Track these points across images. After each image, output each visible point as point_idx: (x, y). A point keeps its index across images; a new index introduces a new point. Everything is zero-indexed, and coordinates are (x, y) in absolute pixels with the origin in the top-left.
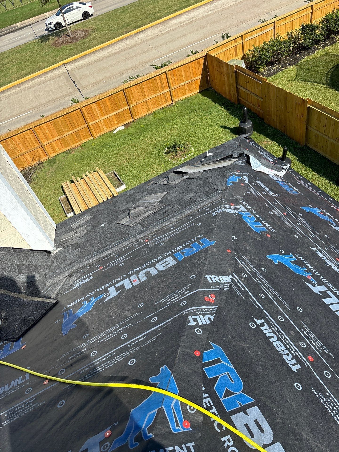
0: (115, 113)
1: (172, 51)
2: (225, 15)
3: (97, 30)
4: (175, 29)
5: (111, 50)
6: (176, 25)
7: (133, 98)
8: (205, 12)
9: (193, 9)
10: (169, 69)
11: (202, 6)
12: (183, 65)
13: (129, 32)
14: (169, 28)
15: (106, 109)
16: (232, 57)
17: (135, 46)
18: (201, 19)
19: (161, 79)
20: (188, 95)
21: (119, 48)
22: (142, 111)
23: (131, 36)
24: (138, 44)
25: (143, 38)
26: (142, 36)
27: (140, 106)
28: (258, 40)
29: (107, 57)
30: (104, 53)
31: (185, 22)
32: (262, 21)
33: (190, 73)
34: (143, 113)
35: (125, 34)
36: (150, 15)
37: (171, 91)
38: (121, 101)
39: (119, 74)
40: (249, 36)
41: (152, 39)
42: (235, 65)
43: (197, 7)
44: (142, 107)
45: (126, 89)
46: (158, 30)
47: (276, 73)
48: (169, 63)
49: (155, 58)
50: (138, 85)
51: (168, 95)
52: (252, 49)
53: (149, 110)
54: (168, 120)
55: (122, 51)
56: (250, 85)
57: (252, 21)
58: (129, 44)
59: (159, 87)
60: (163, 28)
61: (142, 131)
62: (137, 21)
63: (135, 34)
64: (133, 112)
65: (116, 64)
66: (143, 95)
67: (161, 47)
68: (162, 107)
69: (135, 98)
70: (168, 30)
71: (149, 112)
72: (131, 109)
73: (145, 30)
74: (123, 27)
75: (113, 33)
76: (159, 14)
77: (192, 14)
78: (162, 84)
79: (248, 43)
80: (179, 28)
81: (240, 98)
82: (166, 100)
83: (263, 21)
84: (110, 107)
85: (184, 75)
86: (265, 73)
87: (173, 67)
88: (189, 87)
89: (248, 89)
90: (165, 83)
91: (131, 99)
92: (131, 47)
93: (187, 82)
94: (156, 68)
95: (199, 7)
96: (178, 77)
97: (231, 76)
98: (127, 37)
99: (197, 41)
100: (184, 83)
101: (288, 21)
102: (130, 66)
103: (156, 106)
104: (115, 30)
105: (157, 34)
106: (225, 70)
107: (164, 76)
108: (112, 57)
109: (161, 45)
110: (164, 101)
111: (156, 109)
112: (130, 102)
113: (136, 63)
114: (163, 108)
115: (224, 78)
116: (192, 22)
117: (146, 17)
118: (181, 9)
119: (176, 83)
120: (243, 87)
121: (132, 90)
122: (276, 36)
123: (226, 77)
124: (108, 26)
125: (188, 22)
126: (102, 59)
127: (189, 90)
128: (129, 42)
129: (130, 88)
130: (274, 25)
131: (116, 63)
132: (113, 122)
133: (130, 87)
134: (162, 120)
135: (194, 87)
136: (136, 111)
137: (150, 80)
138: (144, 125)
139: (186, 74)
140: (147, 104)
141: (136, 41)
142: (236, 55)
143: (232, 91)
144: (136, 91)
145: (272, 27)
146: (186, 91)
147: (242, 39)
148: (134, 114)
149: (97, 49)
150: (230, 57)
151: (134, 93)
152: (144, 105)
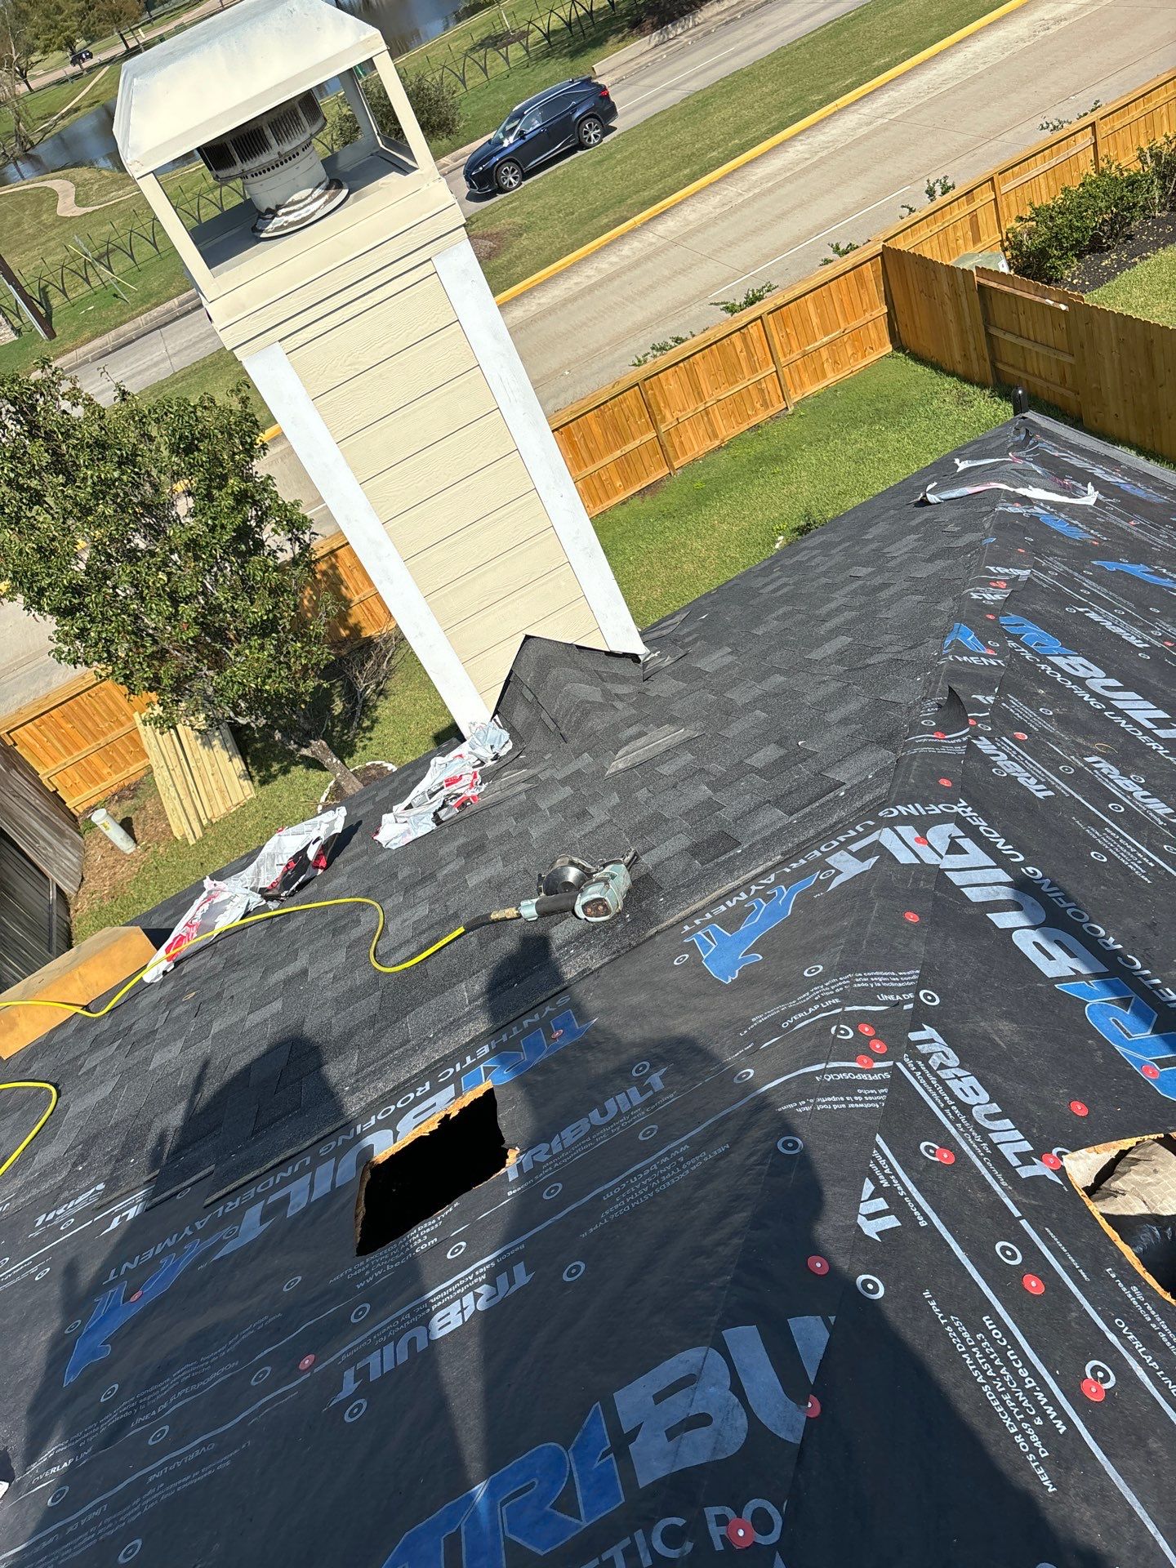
0: (618, 453)
1: (767, 257)
2: (926, 123)
3: (527, 228)
4: (770, 191)
5: (575, 279)
6: (769, 177)
7: (667, 405)
8: (860, 125)
9: (822, 121)
10: (771, 306)
11: (848, 106)
12: (811, 291)
13: (626, 219)
14: (749, 190)
15: (591, 445)
16: (963, 247)
17: (648, 258)
18: (848, 147)
19: (749, 339)
20: (832, 378)
21: (599, 270)
22: (694, 442)
23: (633, 231)
24: (658, 252)
25: (672, 232)
26: (669, 225)
27: (688, 427)
28: (1043, 186)
29: (566, 302)
30: (558, 292)
31: (798, 164)
32: (1051, 126)
33: (833, 313)
34: (697, 449)
35: (615, 226)
36: (688, 160)
37: (780, 373)
38: (631, 418)
39: (608, 344)
40: (1015, 176)
41: (699, 231)
42: (977, 268)
43: (835, 113)
44: (693, 430)
45: (645, 380)
46: (715, 200)
47: (1112, 276)
48: (768, 291)
49: (716, 286)
50: (681, 365)
51: (771, 386)
52: (1028, 213)
53: (714, 435)
54: (776, 459)
55: (610, 278)
56: (1030, 323)
57: (1019, 129)
58: (628, 257)
59: (744, 364)
60: (731, 194)
61: (700, 500)
62: (647, 184)
63: (645, 224)
64: (670, 449)
65: (595, 318)
66: (696, 393)
67: (730, 249)
68: (754, 421)
69: (672, 405)
70: (746, 197)
71: (717, 443)
72: (664, 437)
73: (673, 207)
74: (606, 209)
75: (575, 232)
76: (714, 154)
77: (820, 138)
78: (750, 355)
79: (1012, 197)
80: (779, 185)
81: (1000, 366)
82: (765, 400)
83: (1055, 128)
84: (601, 440)
85: (815, 320)
86: (1075, 282)
87: (780, 302)
88: (832, 354)
89: (1025, 334)
90: (760, 351)
91: (661, 411)
92: (637, 264)
93: (825, 339)
94: (731, 309)
95: (840, 111)
96: (800, 329)
97: (965, 305)
98: (622, 237)
99: (843, 215)
100: (817, 344)
101: (1135, 114)
102: (639, 317)
103: (737, 421)
104: (582, 222)
105: (713, 215)
106: (945, 288)
107: (754, 331)
108: (580, 302)
109: (731, 244)
110: (758, 406)
111: (736, 431)
112: (658, 417)
113: (659, 308)
114: (758, 426)
115: (945, 313)
116: (822, 161)
117: (676, 168)
118: (783, 126)
119: (794, 344)
120: (1006, 331)
121: (664, 384)
122: (1103, 164)
123: (949, 307)
124: (559, 212)
125: (809, 162)
126: (551, 311)
127: (836, 362)
128: (631, 249)
129: (656, 377)
130: (1094, 133)
131: (595, 314)
132: (612, 484)
133: (657, 374)
134: (761, 459)
135: (850, 353)
136: (677, 445)
137: (714, 346)
138: (705, 482)
139: (821, 316)
140: (709, 419)
141: (651, 244)
142: (976, 239)
143: (972, 347)
144: (672, 384)
145: (1085, 139)
146: (825, 365)
147: (994, 189)
148: (671, 454)
149: (535, 284)
150: (958, 248)
151: (669, 389)
152: (699, 423)
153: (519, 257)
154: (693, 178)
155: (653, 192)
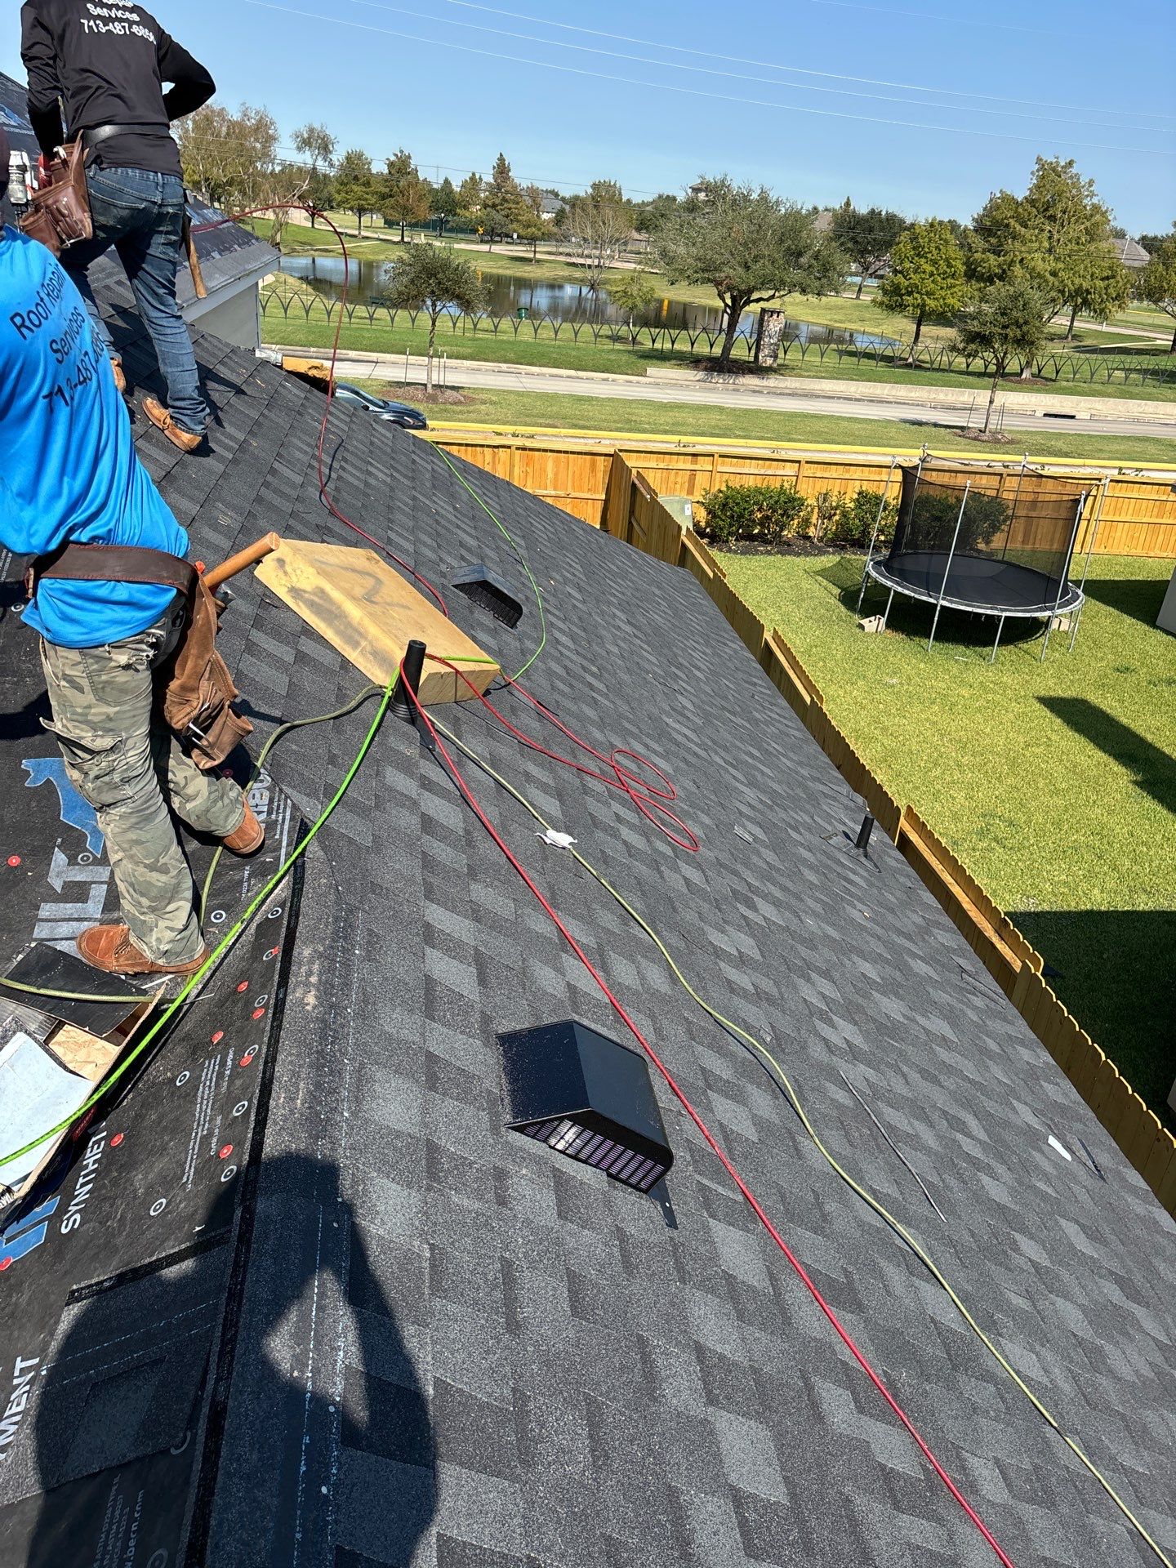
10: (520, 444)
12: (554, 451)
16: (678, 491)
19: (497, 458)
33: (566, 477)
40: (731, 464)
78: (494, 470)
85: (550, 474)
86: (733, 548)
87: (529, 445)
90: (502, 472)
96: (537, 474)
97: (627, 498)
100: (545, 492)
106: (624, 484)
107: (504, 455)
119: (529, 483)
123: (623, 499)
130: (799, 469)
137: (469, 447)
139: (556, 474)
142: (690, 491)
145: (792, 470)
147: (713, 463)
150: (675, 489)
153: (469, 412)
154: (618, 430)
155: (587, 424)
